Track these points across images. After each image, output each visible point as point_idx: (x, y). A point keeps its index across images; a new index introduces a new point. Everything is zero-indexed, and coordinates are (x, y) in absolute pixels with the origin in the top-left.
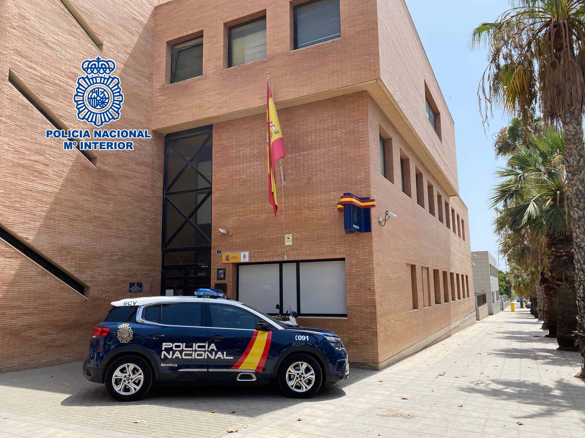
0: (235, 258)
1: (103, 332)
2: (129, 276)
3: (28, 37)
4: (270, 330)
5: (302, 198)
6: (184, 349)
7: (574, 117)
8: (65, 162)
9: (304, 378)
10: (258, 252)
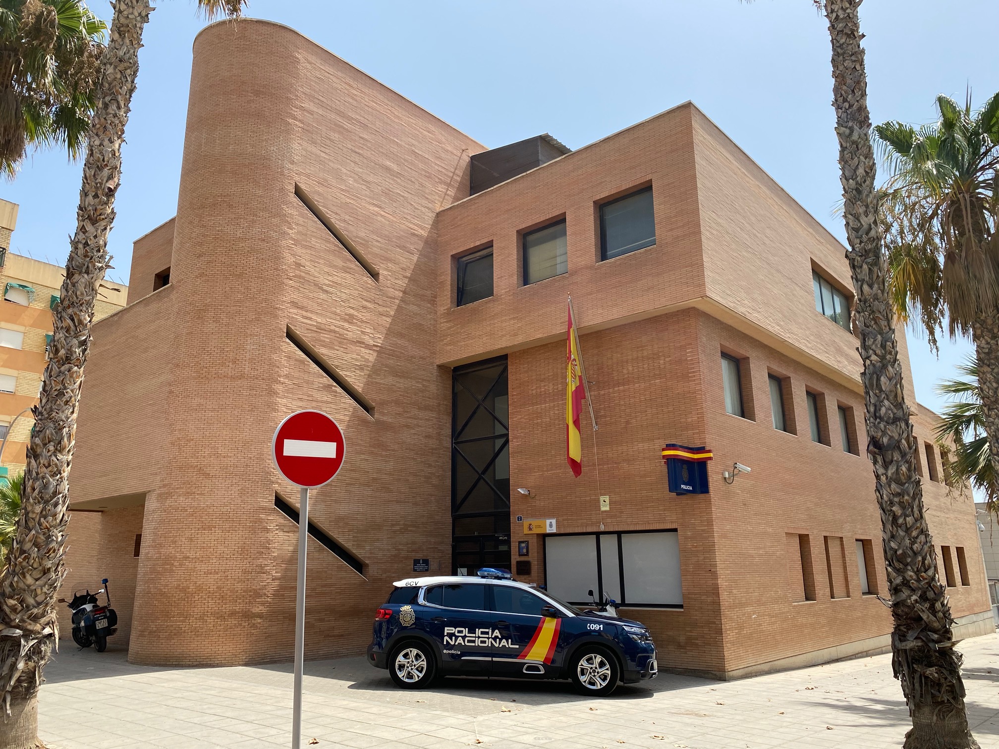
0: (539, 526)
1: (386, 614)
2: (413, 551)
3: (303, 285)
4: (559, 617)
5: (620, 448)
6: (467, 635)
7: (987, 328)
8: (342, 417)
9: (598, 673)
10: (567, 520)
